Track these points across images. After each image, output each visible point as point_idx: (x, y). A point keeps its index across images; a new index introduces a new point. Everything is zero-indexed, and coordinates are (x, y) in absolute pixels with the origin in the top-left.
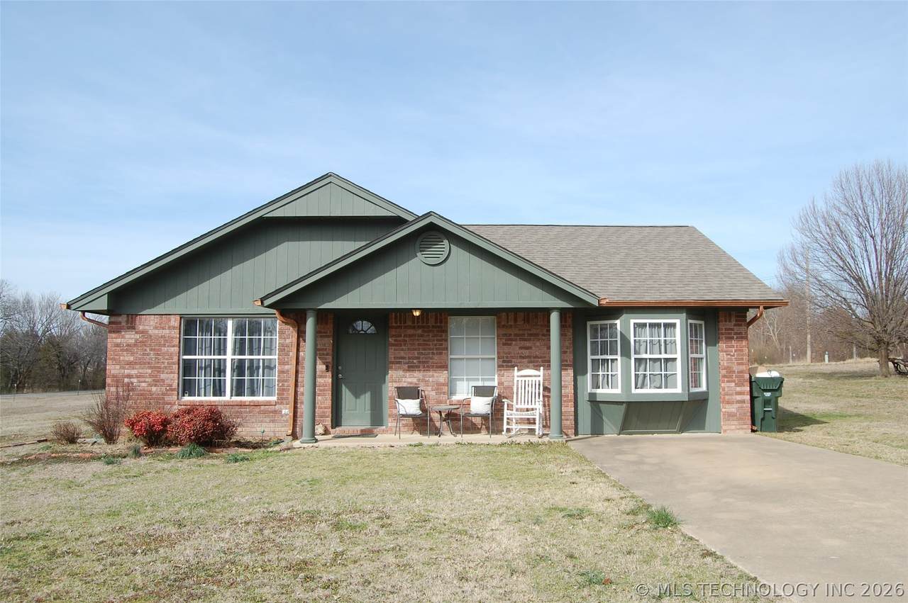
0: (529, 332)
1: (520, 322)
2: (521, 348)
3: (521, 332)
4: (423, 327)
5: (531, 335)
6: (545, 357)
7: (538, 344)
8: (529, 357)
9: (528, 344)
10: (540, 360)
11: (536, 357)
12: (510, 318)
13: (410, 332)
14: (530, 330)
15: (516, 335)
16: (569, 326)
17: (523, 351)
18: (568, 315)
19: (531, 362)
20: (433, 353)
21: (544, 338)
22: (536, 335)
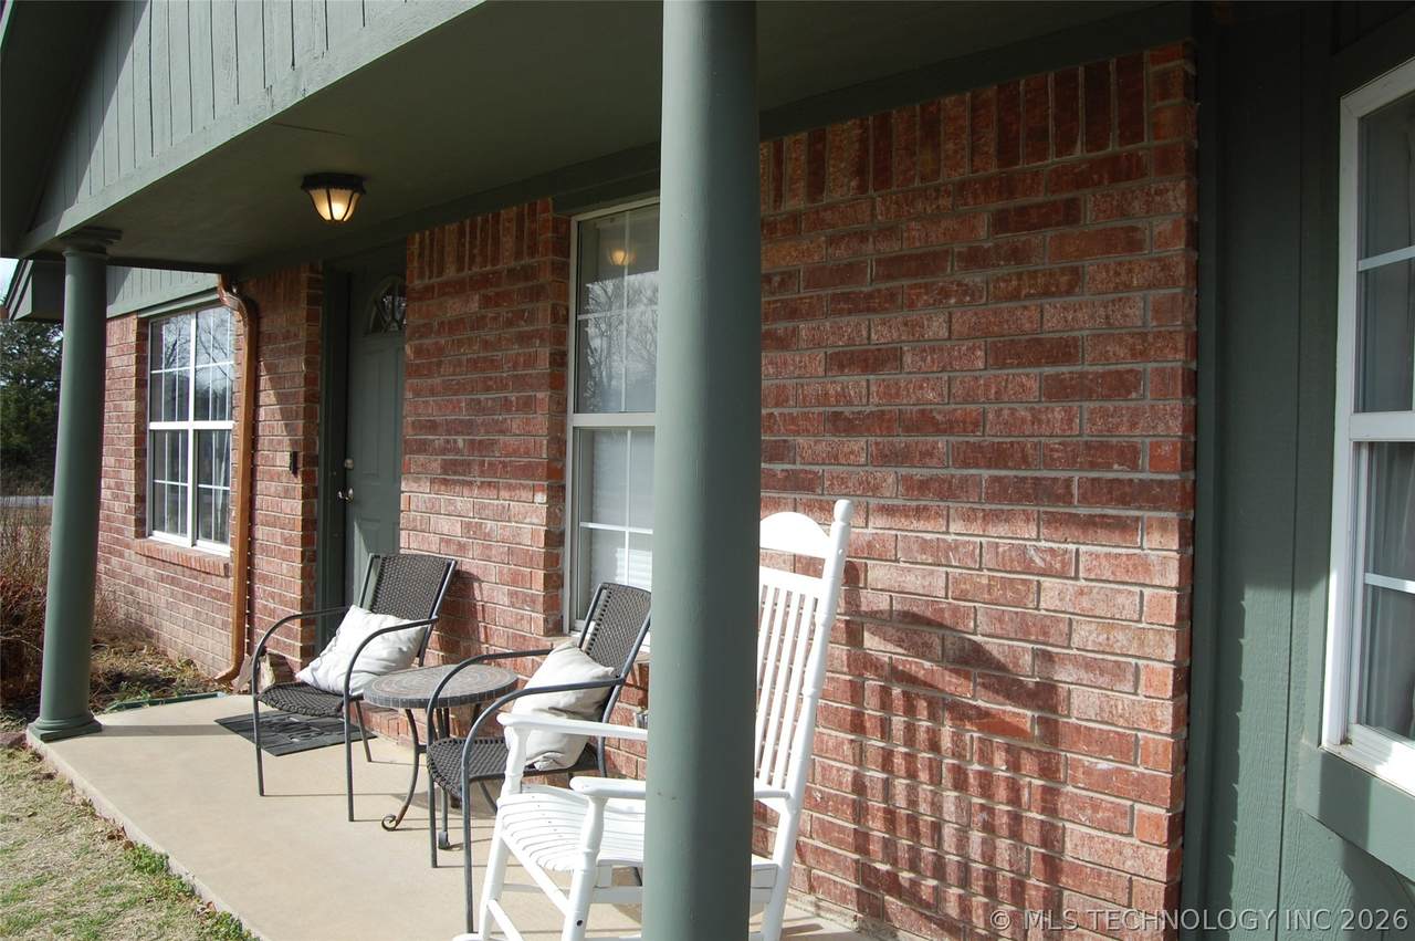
0: (891, 248)
1: (841, 189)
2: (840, 362)
3: (842, 254)
4: (483, 281)
5: (892, 266)
6: (978, 423)
7: (937, 327)
8: (880, 422)
9: (879, 331)
10: (941, 443)
11: (924, 422)
12: (788, 168)
13: (454, 308)
14: (888, 232)
15: (815, 279)
16: (1164, 163)
17: (854, 382)
18: (1151, 70)
19: (886, 458)
20: (506, 405)
21: (975, 278)
22: (927, 263)
